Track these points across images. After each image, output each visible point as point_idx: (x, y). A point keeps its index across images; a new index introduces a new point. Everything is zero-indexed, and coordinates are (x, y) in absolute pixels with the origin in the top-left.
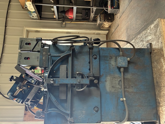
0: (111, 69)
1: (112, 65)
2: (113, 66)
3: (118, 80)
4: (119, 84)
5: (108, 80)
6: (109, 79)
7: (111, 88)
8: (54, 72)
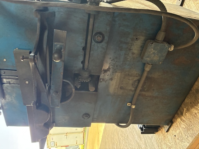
0: (129, 60)
1: (133, 53)
2: (134, 56)
3: (135, 80)
4: (132, 85)
5: (116, 78)
6: (118, 76)
7: (118, 89)
8: (5, 60)
